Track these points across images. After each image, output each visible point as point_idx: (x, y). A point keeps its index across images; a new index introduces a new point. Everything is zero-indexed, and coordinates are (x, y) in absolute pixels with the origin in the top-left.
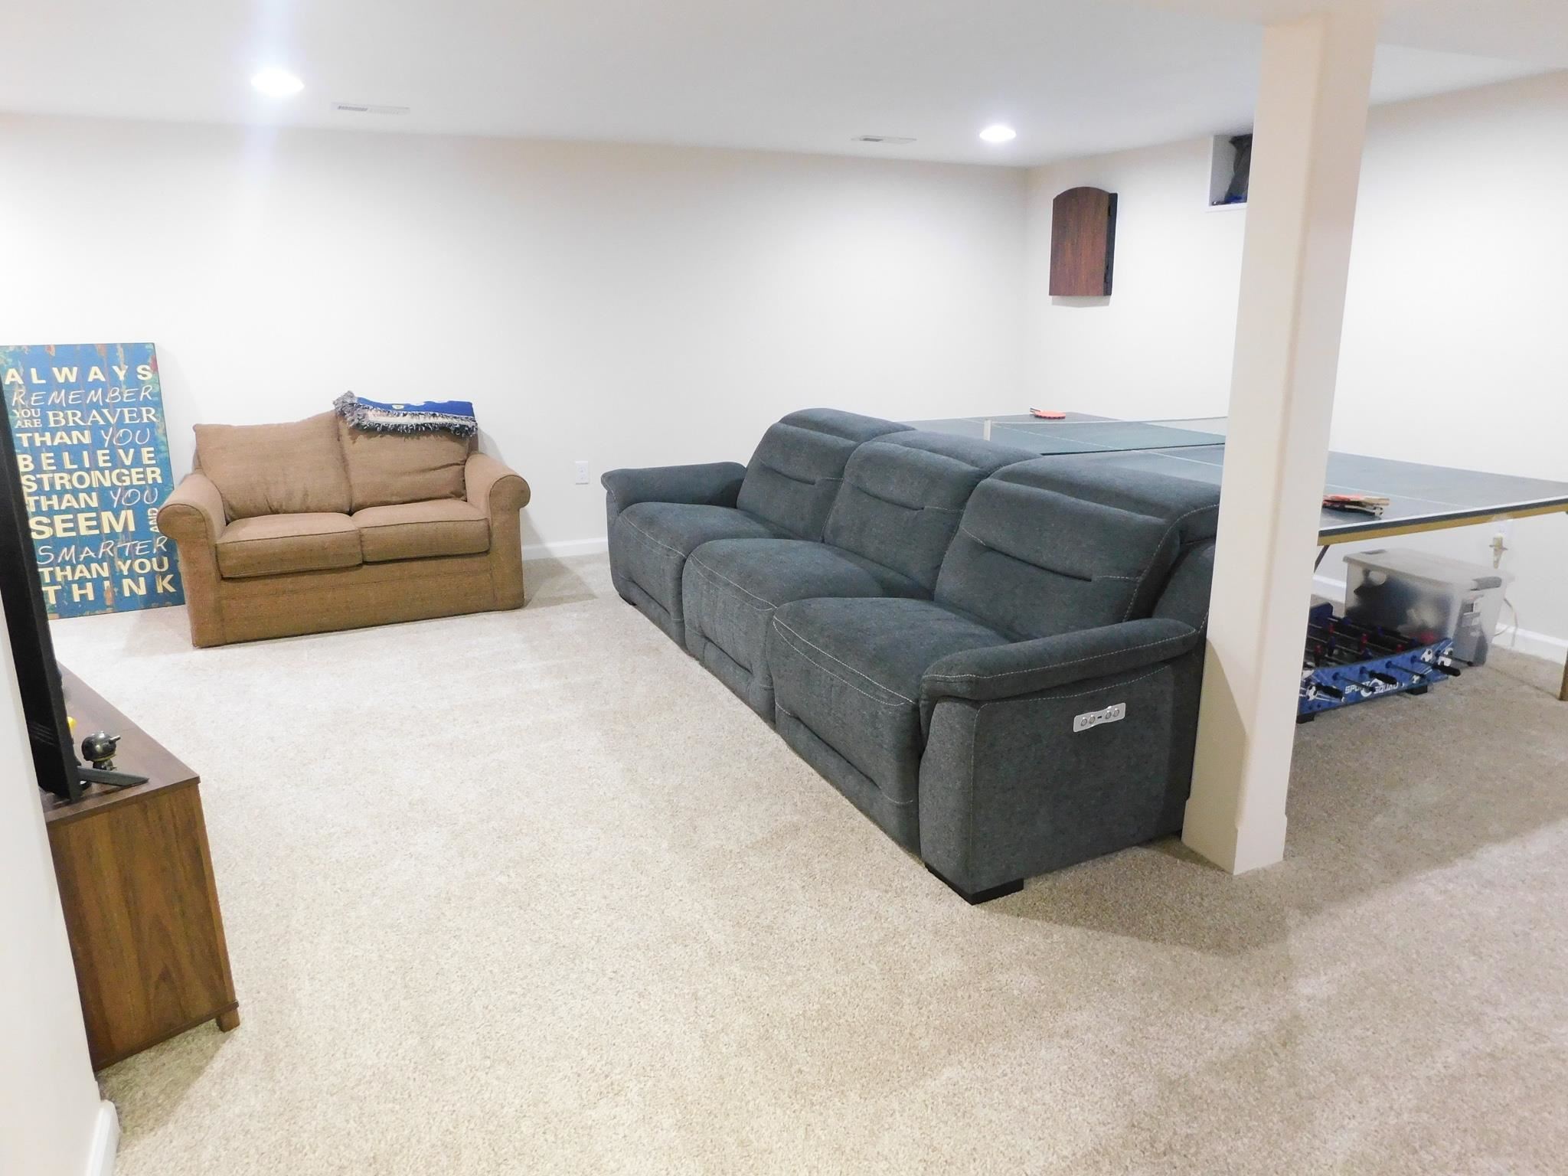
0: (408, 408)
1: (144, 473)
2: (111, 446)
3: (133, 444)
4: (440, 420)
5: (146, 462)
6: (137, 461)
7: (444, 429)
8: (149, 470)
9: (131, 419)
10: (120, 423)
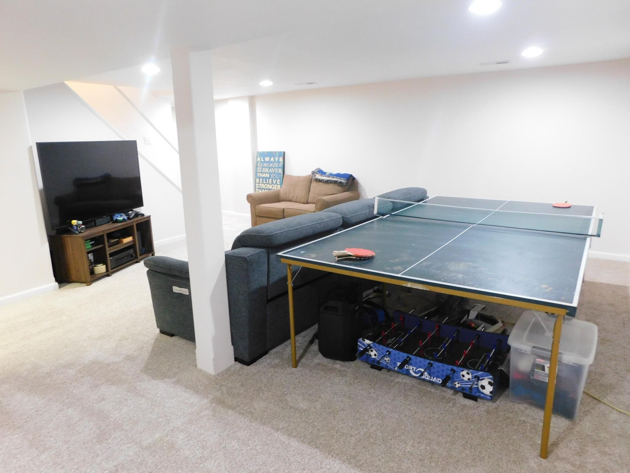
0: (331, 174)
1: (277, 186)
2: (272, 179)
3: (276, 178)
4: (335, 179)
5: (278, 183)
6: (276, 183)
7: (335, 182)
8: (278, 185)
9: (277, 172)
10: (275, 173)
